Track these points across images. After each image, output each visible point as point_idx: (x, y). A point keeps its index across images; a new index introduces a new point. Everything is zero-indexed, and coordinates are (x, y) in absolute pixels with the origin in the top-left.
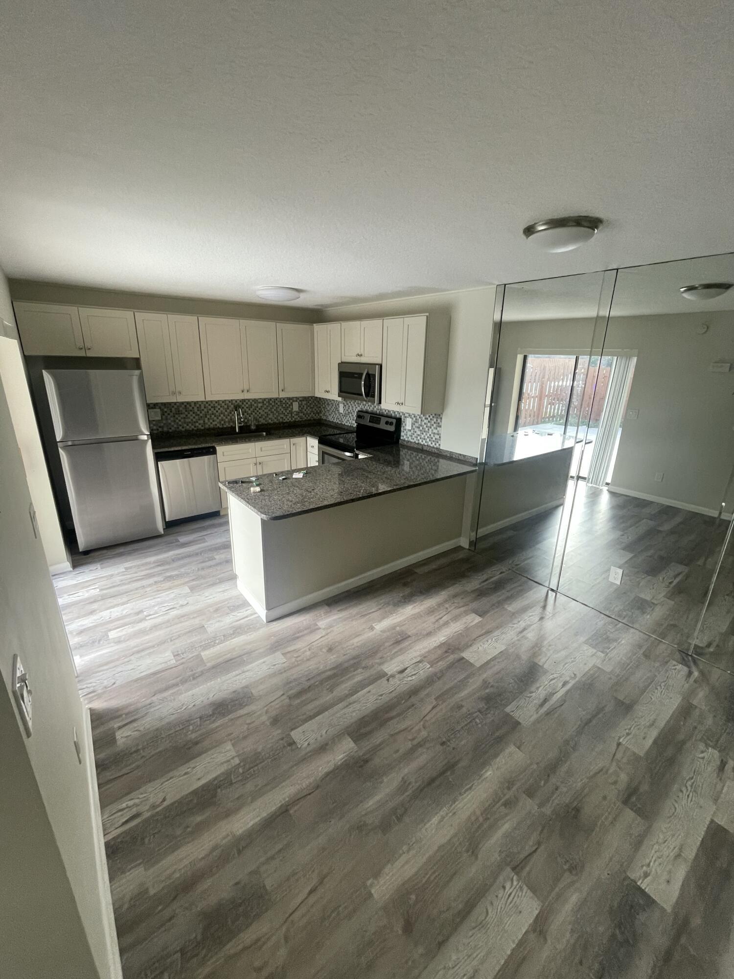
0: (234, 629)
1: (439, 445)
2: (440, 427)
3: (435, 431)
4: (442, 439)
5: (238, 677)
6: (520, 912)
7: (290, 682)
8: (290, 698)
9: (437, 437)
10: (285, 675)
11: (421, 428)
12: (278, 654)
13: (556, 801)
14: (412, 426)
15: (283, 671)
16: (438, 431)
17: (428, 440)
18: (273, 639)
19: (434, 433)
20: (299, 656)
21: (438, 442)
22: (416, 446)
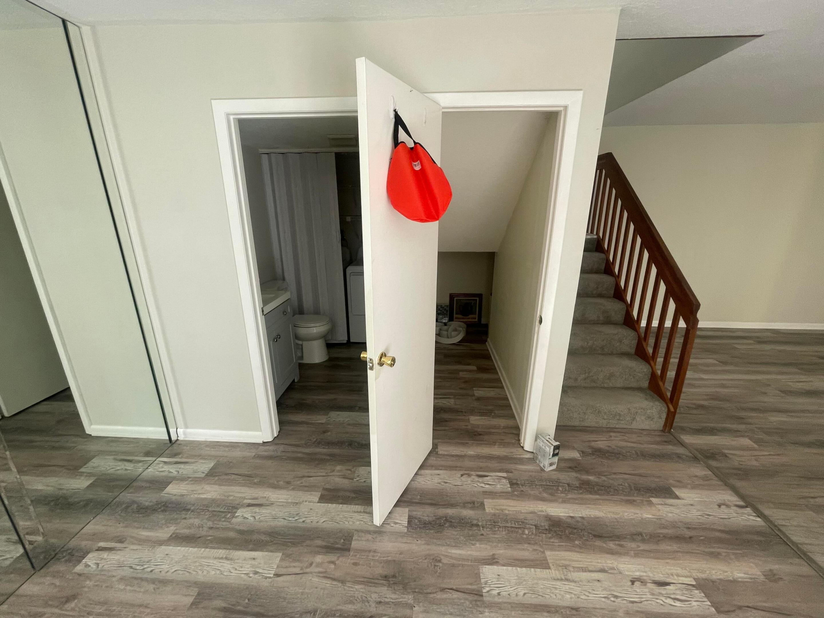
6: (499, 575)
13: (393, 596)
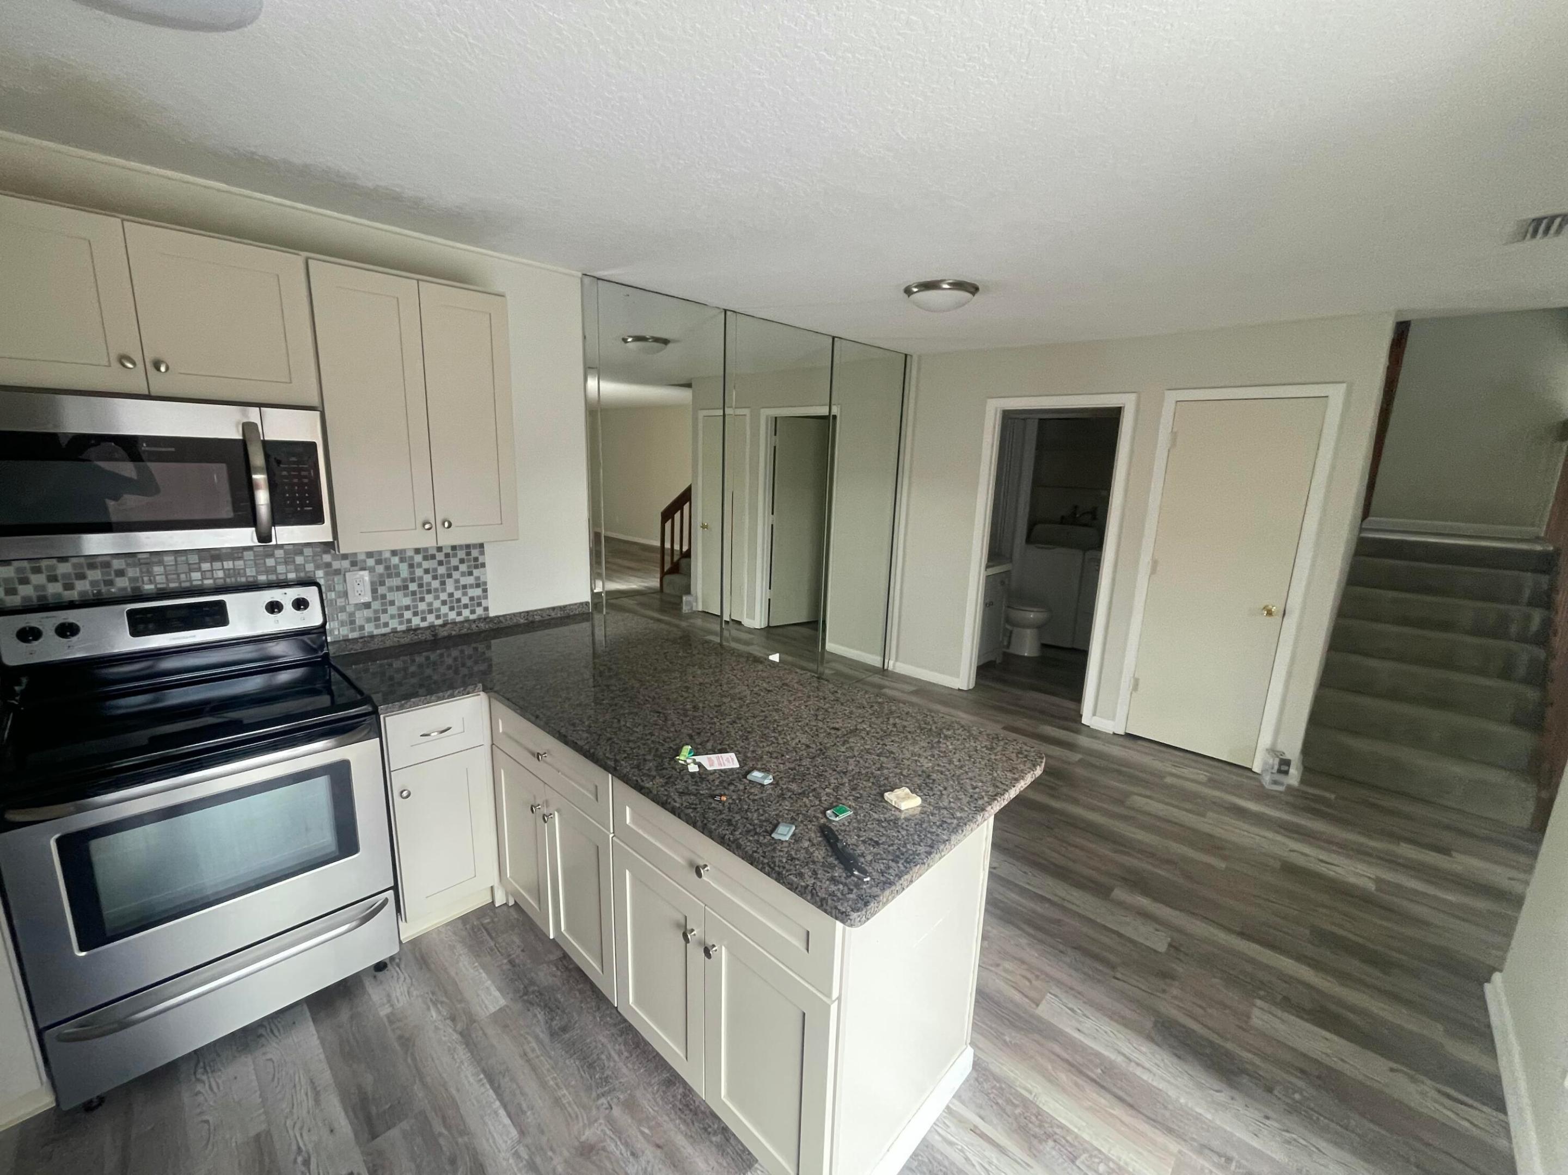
0: (1035, 1142)
1: (486, 609)
2: (483, 565)
3: (470, 580)
4: (490, 593)
5: (1147, 1065)
7: (1085, 974)
8: (1113, 967)
9: (477, 592)
10: (1080, 988)
11: (413, 587)
12: (1043, 1011)
14: (374, 591)
15: (1073, 992)
16: (478, 578)
17: (445, 609)
18: (1010, 1036)
19: (465, 587)
20: (1024, 977)
21: (479, 604)
22: (406, 640)
